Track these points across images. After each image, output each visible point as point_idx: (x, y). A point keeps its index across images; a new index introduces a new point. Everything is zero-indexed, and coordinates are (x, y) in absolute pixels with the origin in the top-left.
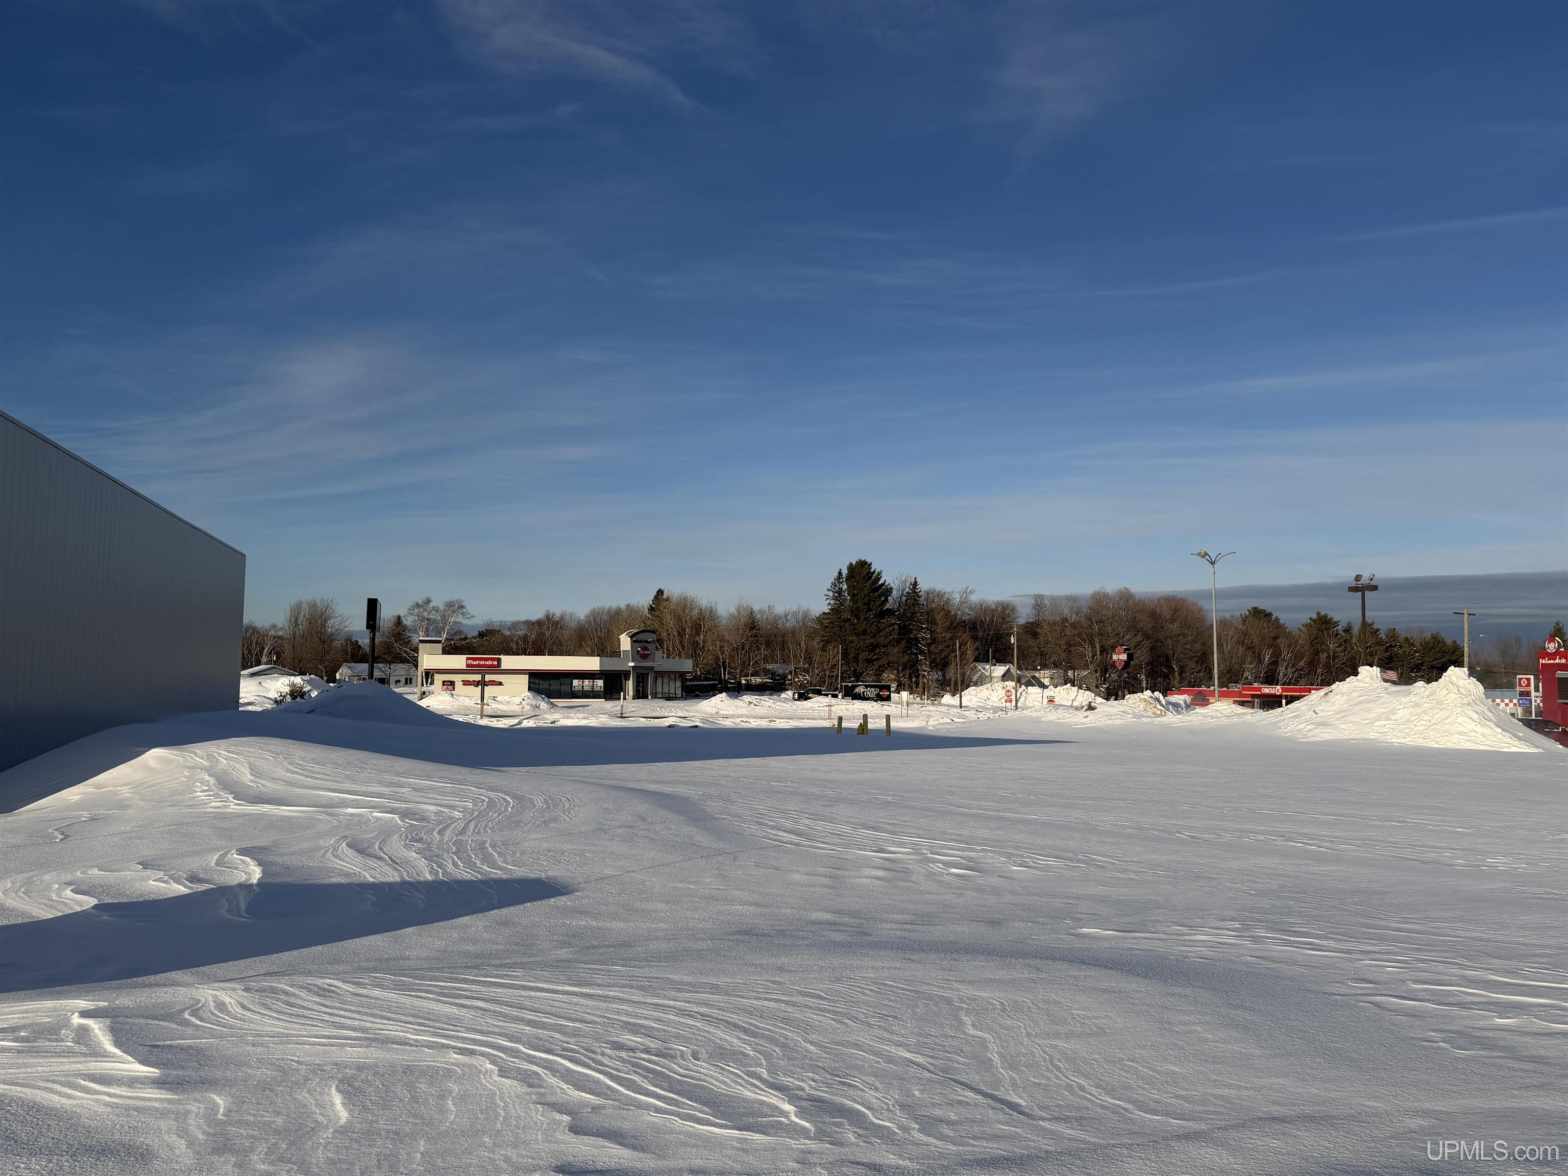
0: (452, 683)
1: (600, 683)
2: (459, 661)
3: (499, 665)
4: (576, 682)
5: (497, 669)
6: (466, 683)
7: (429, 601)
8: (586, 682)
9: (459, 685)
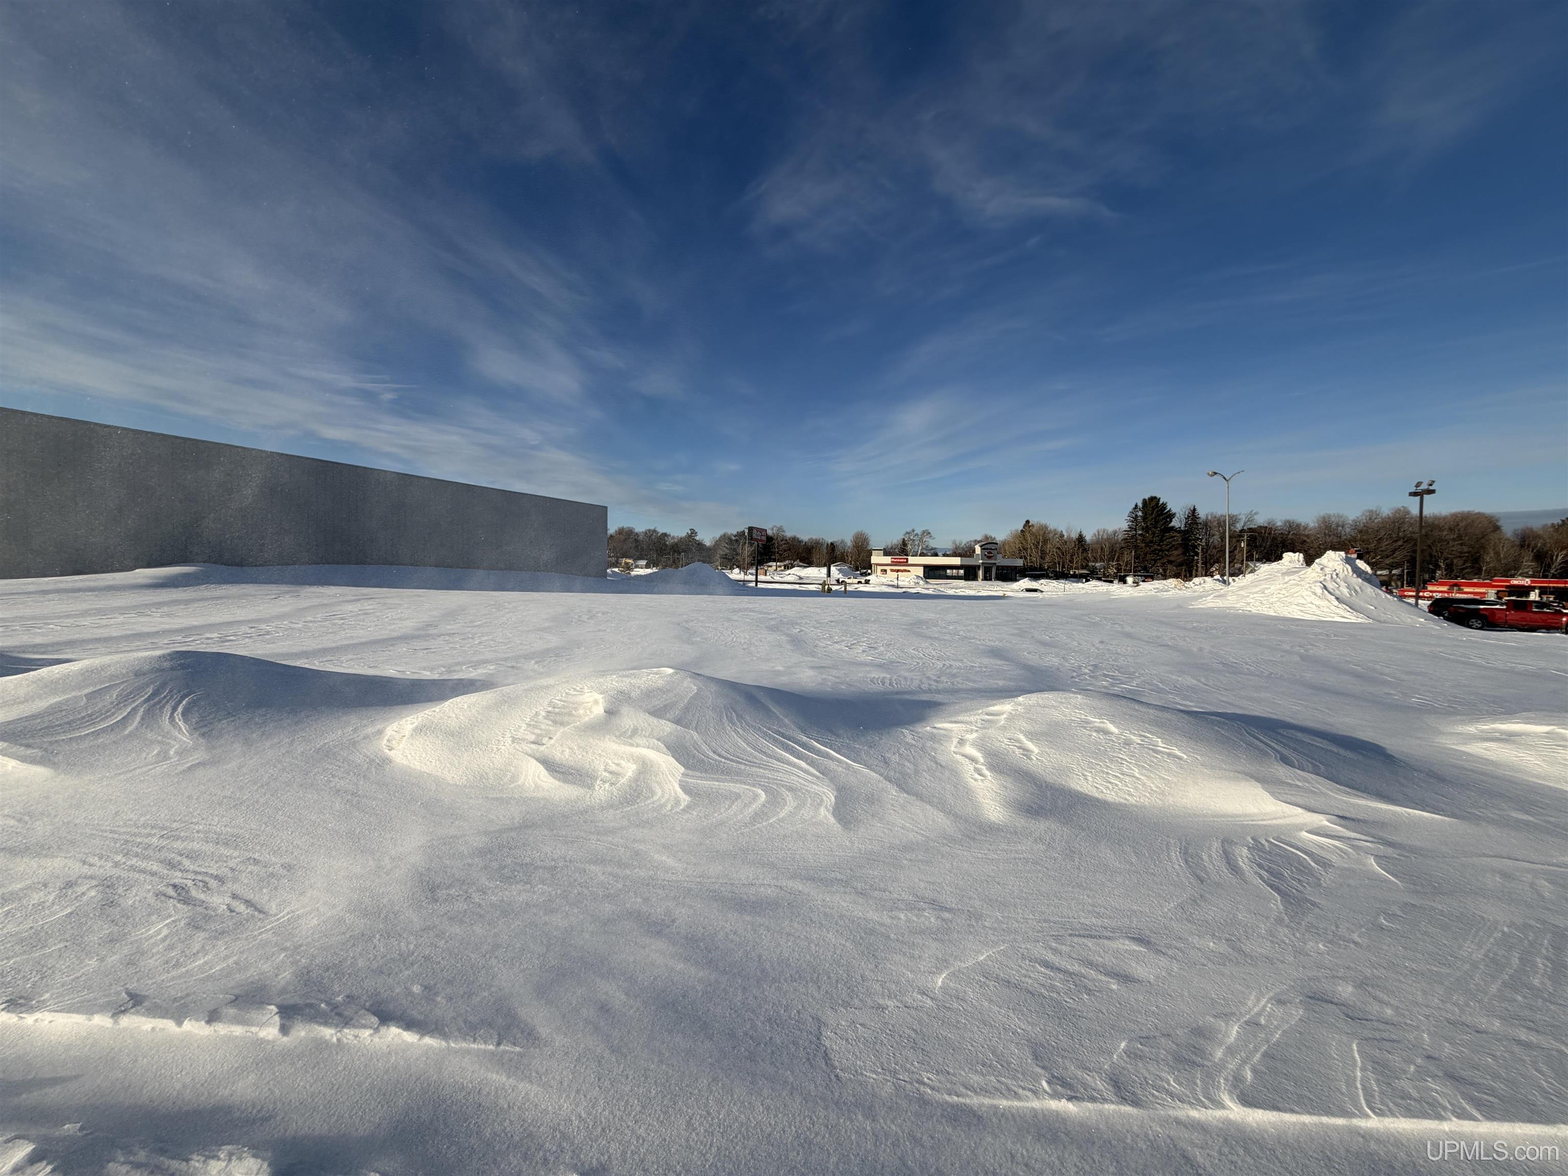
0: (885, 571)
1: (962, 572)
2: (888, 560)
3: (907, 562)
4: (948, 571)
5: (906, 563)
6: (892, 571)
7: (913, 531)
8: (954, 571)
9: (888, 571)
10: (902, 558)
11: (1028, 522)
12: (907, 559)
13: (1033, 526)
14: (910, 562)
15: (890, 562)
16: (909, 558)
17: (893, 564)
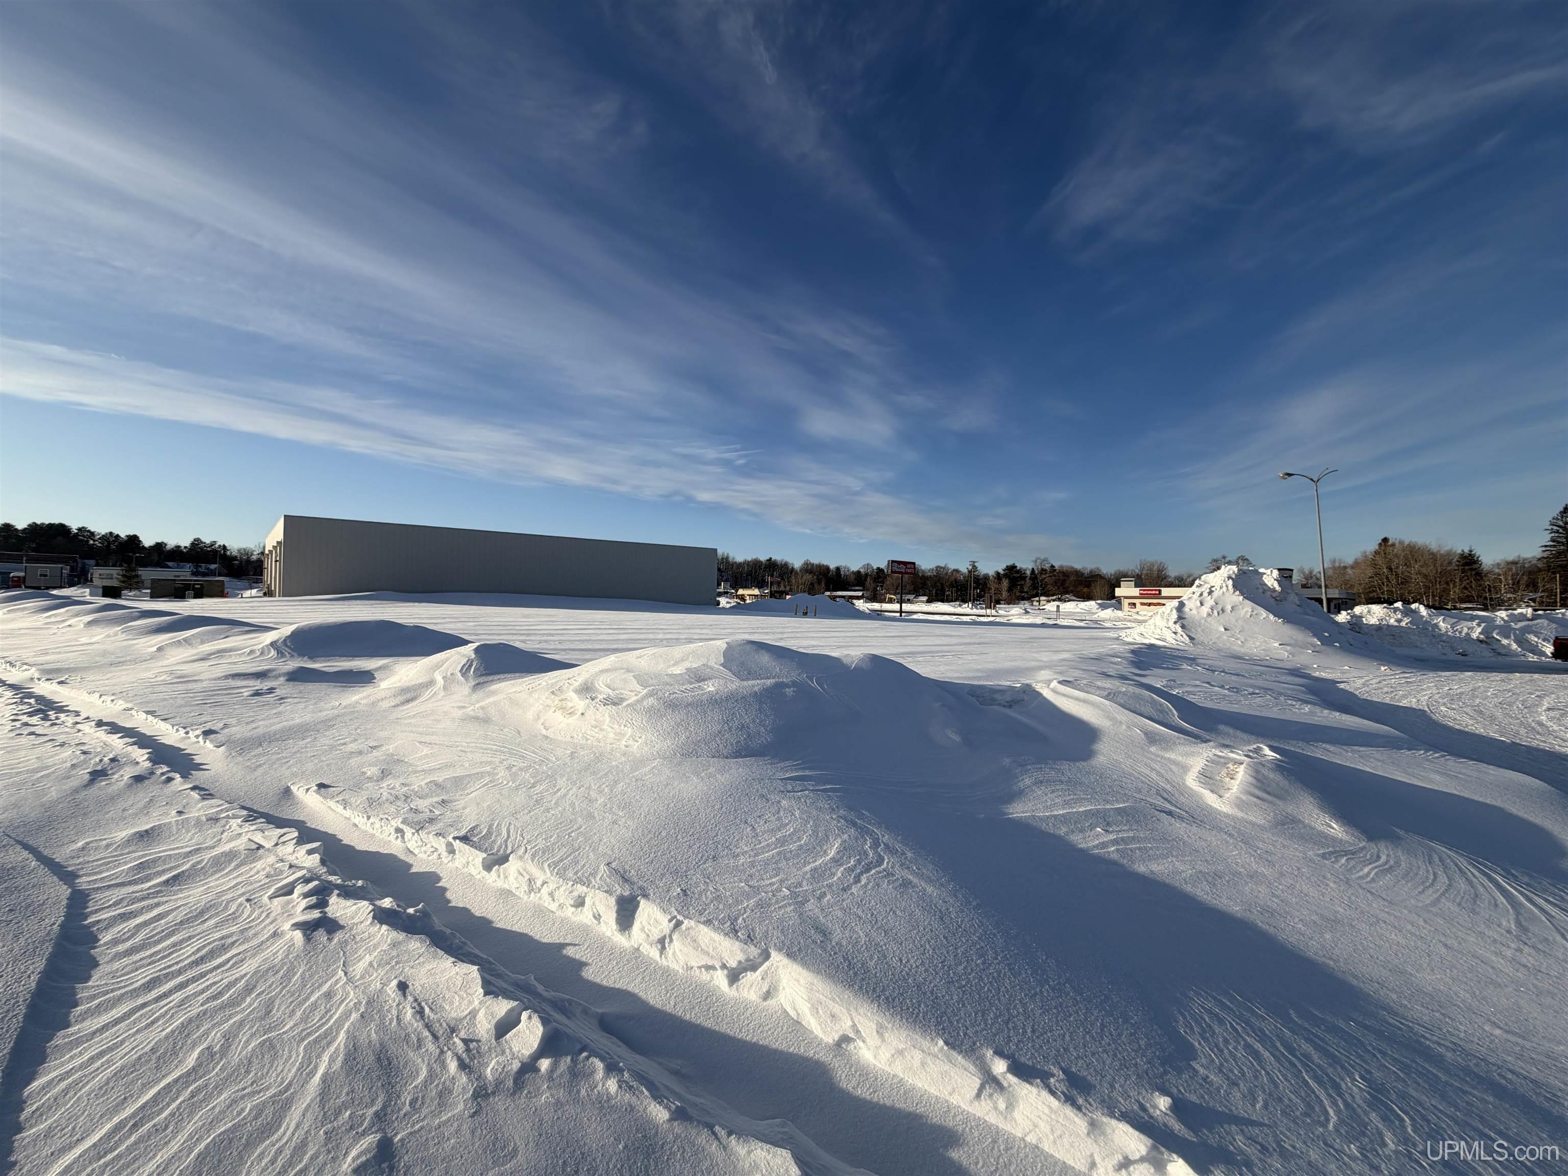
0: (1134, 604)
2: (1137, 592)
3: (1160, 593)
5: (1159, 595)
6: (1143, 604)
9: (1138, 605)
10: (1153, 590)
11: (1385, 540)
12: (1160, 591)
13: (1393, 545)
14: (1163, 594)
15: (1137, 594)
16: (1163, 589)
17: (1142, 596)
